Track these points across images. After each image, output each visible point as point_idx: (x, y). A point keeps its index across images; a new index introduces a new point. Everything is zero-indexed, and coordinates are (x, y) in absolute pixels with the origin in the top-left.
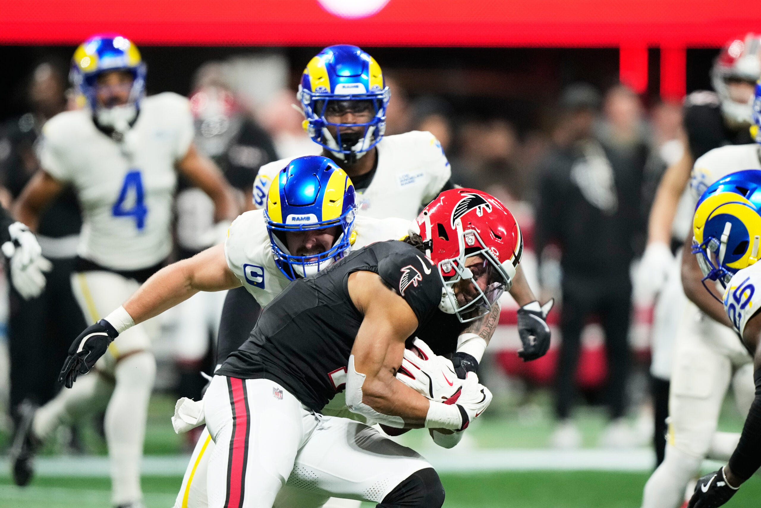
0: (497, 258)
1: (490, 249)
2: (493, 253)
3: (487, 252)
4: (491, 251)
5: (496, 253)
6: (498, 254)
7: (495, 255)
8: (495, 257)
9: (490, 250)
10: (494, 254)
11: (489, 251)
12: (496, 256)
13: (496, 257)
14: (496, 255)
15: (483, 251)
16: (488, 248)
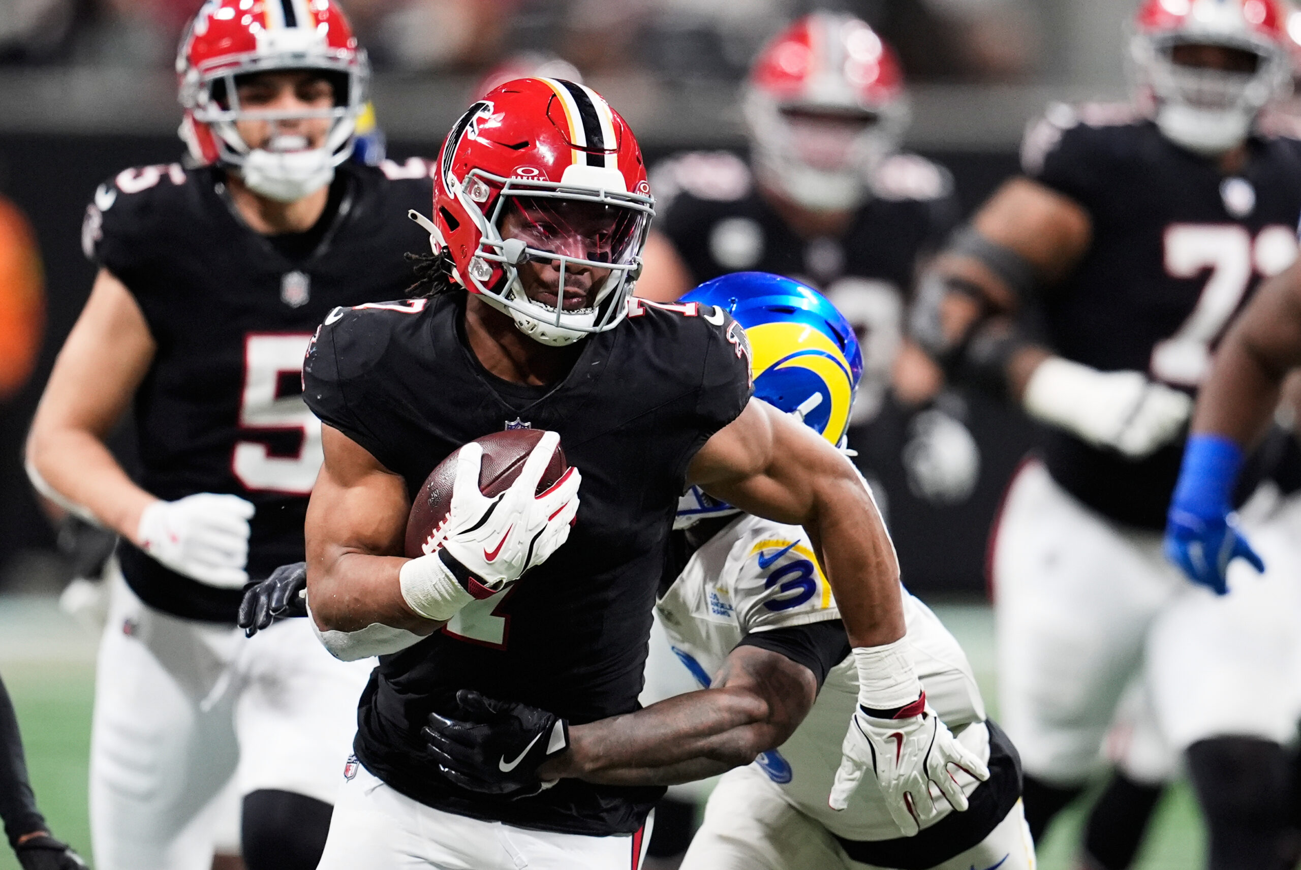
0: (541, 179)
1: (517, 175)
2: (528, 179)
3: (514, 186)
4: (522, 177)
5: (533, 172)
6: (536, 172)
7: (533, 178)
8: (535, 182)
9: (519, 177)
10: (530, 178)
11: (518, 181)
12: (536, 178)
13: (539, 180)
14: (536, 176)
15: (505, 191)
16: (513, 177)
